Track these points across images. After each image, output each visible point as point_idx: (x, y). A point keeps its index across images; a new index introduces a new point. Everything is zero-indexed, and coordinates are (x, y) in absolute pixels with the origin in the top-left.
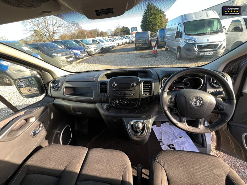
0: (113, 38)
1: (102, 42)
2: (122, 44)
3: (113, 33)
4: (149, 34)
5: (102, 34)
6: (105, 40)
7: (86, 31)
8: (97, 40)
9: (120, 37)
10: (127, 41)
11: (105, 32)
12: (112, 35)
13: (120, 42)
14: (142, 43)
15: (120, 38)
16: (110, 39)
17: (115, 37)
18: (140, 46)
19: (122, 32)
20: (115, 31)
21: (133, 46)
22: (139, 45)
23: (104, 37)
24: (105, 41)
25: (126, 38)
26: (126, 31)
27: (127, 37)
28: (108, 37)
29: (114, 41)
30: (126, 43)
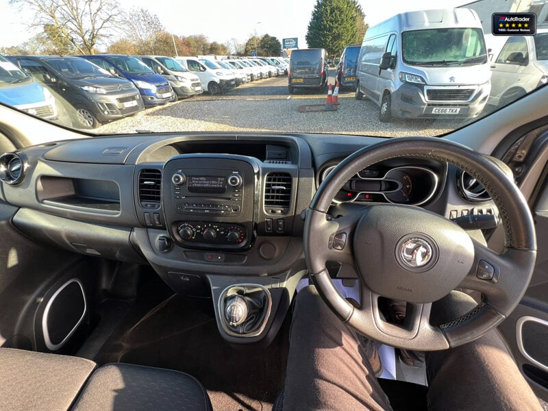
0: (240, 60)
1: (212, 67)
2: (261, 77)
3: (242, 50)
4: (323, 56)
5: (213, 49)
6: (219, 63)
7: (176, 37)
8: (200, 62)
9: (258, 60)
10: (274, 70)
11: (222, 46)
12: (239, 55)
13: (256, 71)
14: (306, 76)
15: (255, 62)
16: (233, 63)
17: (246, 59)
18: (301, 84)
19: (262, 47)
20: (247, 44)
21: (285, 83)
22: (298, 81)
23: (219, 58)
24: (218, 66)
25: (269, 64)
26: (271, 46)
27: (272, 60)
28: (229, 58)
29: (241, 68)
30: (270, 75)
